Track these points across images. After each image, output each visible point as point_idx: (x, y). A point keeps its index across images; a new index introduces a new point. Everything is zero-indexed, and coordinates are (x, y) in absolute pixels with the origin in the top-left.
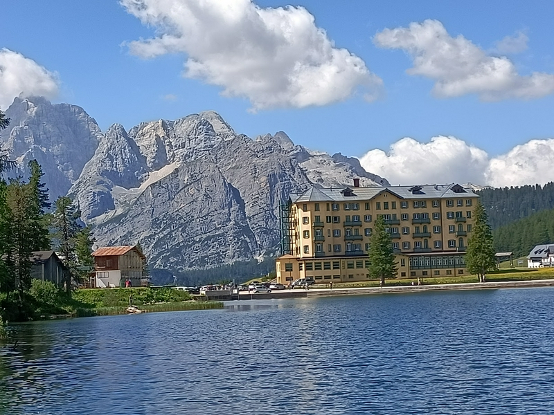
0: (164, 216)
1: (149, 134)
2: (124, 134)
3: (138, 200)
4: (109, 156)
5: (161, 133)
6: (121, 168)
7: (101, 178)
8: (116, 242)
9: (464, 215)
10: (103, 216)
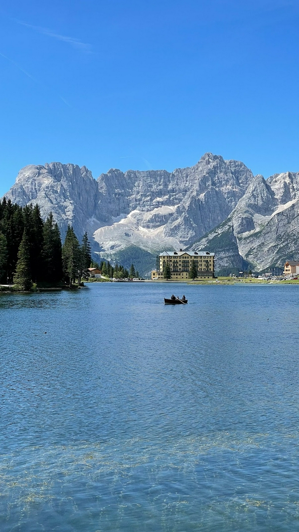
0: (284, 234)
1: (279, 181)
2: (264, 181)
3: (268, 223)
4: (253, 195)
5: (288, 180)
6: (260, 203)
7: (247, 209)
8: (254, 249)
9: (209, 261)
10: (247, 233)
